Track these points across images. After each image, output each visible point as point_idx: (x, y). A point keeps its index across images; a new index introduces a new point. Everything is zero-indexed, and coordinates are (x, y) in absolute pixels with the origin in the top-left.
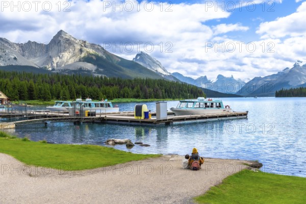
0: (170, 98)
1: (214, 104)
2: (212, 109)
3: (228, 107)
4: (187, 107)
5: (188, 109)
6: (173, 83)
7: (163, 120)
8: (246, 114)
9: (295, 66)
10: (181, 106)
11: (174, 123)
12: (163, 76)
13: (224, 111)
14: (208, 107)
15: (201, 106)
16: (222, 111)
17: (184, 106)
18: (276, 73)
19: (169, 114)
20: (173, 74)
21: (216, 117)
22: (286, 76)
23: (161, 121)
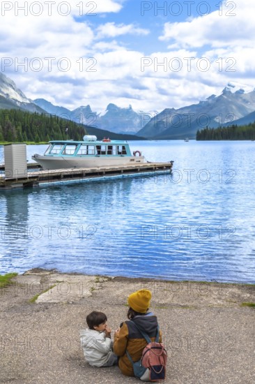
0: (32, 141)
1: (114, 148)
2: (110, 157)
3: (137, 154)
4: (65, 154)
5: (66, 158)
6: (35, 115)
7: (19, 179)
8: (169, 167)
9: (225, 92)
10: (53, 151)
11: (41, 184)
12: (18, 104)
13: (132, 160)
14: (104, 153)
15: (90, 152)
16: (128, 161)
17: (58, 152)
18: (198, 103)
19: (30, 167)
20: (36, 101)
21: (118, 172)
22: (211, 108)
23: (14, 180)
